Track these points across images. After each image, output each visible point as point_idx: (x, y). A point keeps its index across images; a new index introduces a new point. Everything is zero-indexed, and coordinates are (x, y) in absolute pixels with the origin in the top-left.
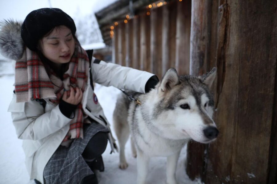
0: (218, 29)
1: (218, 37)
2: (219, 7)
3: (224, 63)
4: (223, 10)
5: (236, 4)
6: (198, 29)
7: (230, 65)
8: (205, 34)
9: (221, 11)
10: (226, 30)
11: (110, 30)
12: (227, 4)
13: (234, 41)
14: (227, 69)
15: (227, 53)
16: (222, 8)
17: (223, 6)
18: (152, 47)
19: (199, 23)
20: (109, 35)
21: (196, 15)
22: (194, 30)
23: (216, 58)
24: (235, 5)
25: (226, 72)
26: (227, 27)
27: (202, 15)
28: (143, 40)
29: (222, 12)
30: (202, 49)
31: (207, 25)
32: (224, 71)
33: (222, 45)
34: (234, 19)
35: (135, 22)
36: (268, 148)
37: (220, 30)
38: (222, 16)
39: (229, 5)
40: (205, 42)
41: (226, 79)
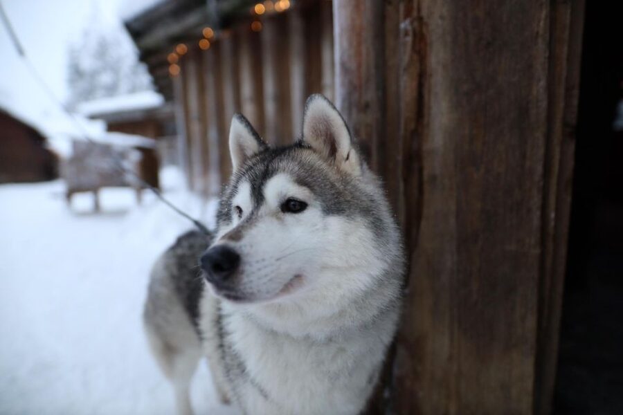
0: (402, 84)
1: (403, 105)
2: (402, 26)
3: (421, 170)
4: (411, 33)
5: (442, 17)
6: (351, 83)
7: (433, 178)
8: (371, 95)
9: (406, 34)
10: (420, 86)
11: (168, 64)
12: (420, 19)
13: (441, 114)
14: (427, 188)
15: (427, 147)
16: (409, 28)
17: (412, 23)
18: (270, 107)
19: (353, 66)
20: (168, 76)
21: (345, 44)
22: (343, 85)
23: (400, 158)
24: (440, 22)
25: (427, 196)
26: (422, 78)
27: (359, 44)
28: (247, 89)
29: (409, 39)
30: (364, 136)
31: (373, 71)
32: (421, 192)
33: (412, 126)
34: (438, 57)
35: (227, 47)
36: (529, 384)
37: (406, 85)
38: (409, 48)
39: (425, 20)
40: (371, 117)
41: (426, 211)
